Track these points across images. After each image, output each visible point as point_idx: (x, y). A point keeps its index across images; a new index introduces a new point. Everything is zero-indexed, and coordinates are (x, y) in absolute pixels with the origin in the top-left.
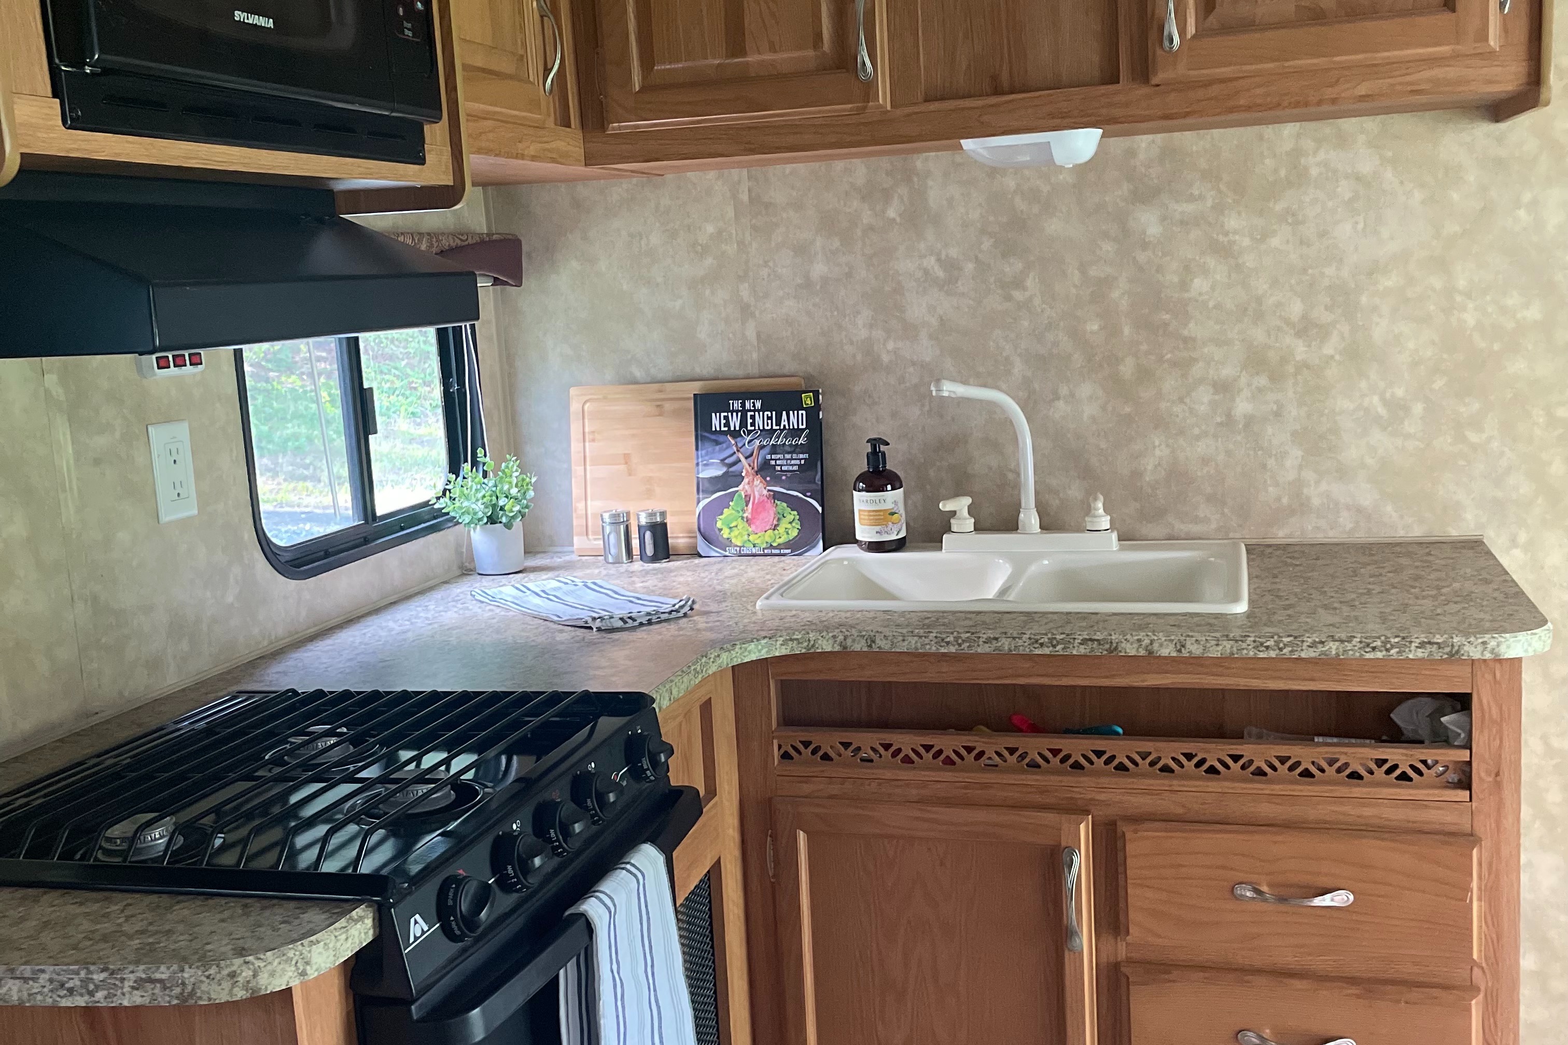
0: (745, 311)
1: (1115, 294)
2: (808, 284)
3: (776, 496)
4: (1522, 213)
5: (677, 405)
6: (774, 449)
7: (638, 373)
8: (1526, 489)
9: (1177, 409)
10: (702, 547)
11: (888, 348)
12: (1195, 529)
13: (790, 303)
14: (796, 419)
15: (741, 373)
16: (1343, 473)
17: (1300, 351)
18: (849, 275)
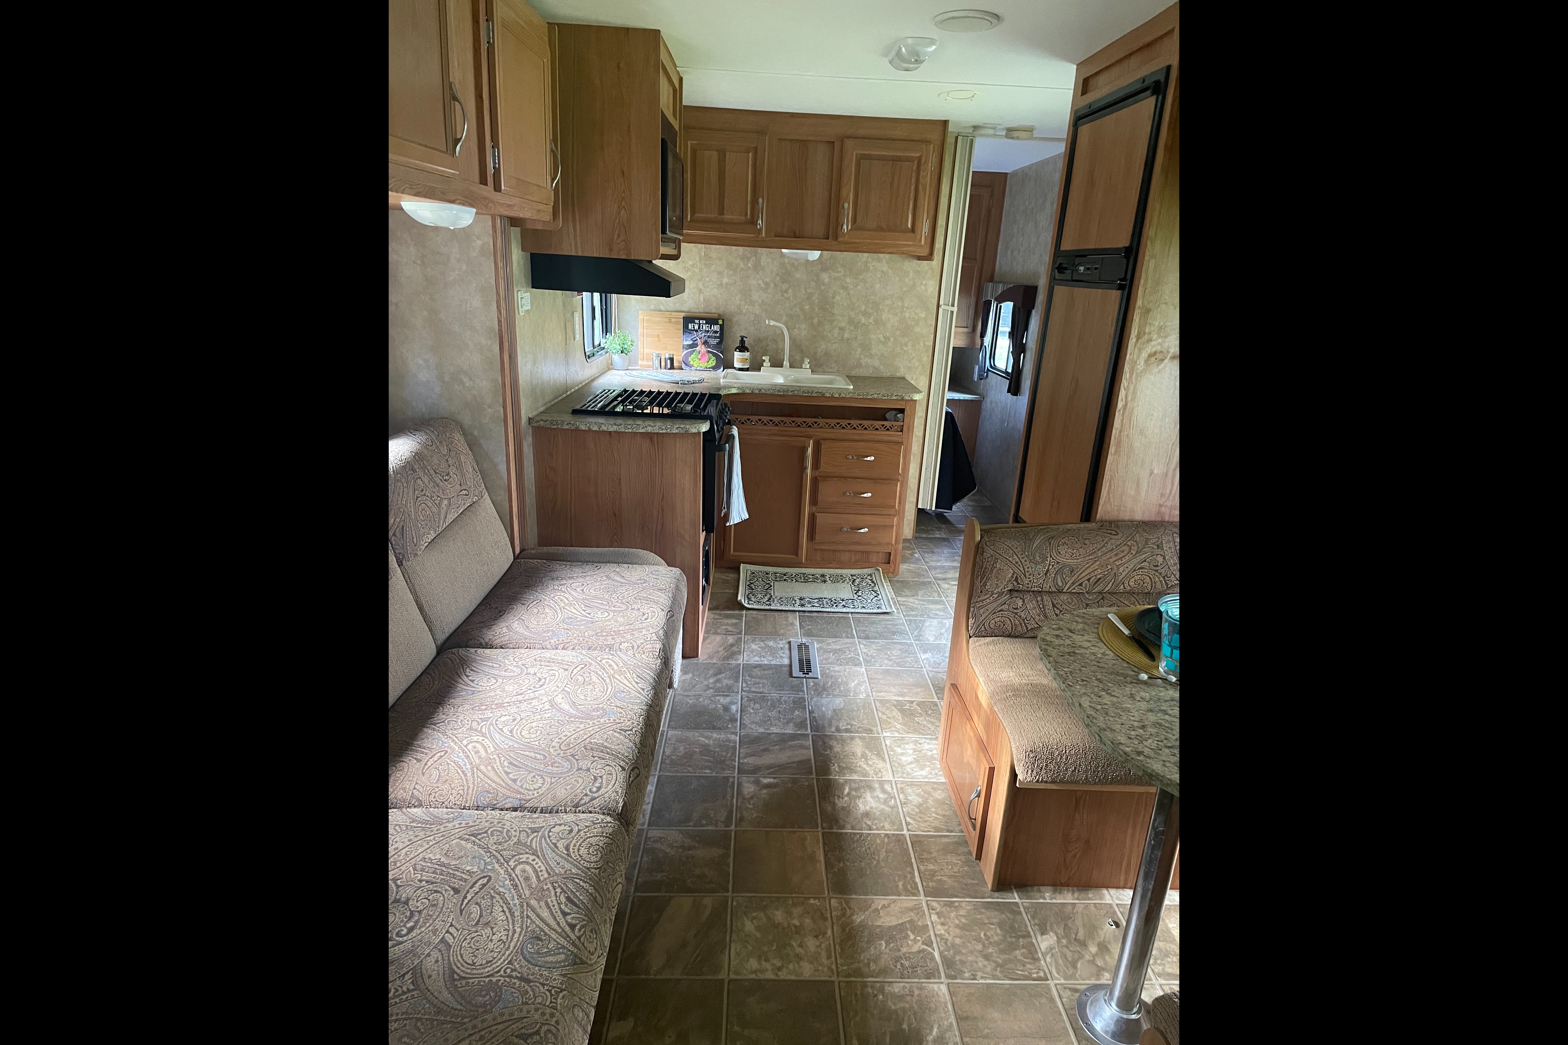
0: (700, 291)
1: (814, 298)
2: (721, 285)
3: (709, 352)
4: (923, 287)
5: (676, 320)
6: (709, 337)
7: (662, 308)
8: (917, 364)
9: (829, 335)
10: (683, 366)
11: (745, 308)
12: (830, 370)
13: (716, 290)
14: (716, 328)
15: (697, 311)
16: (871, 356)
17: (863, 320)
18: (735, 283)
